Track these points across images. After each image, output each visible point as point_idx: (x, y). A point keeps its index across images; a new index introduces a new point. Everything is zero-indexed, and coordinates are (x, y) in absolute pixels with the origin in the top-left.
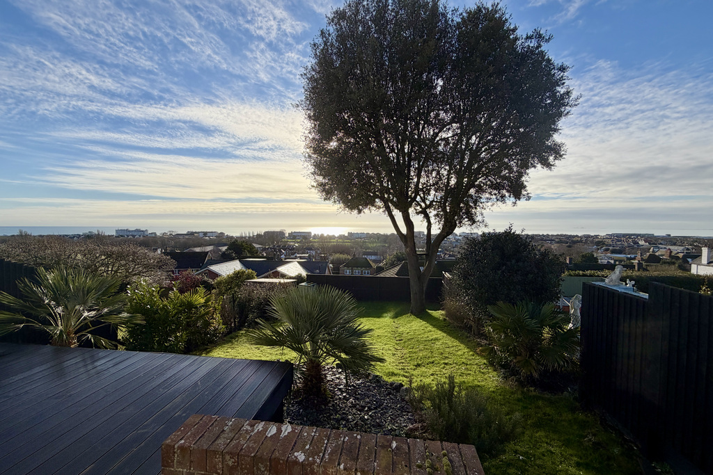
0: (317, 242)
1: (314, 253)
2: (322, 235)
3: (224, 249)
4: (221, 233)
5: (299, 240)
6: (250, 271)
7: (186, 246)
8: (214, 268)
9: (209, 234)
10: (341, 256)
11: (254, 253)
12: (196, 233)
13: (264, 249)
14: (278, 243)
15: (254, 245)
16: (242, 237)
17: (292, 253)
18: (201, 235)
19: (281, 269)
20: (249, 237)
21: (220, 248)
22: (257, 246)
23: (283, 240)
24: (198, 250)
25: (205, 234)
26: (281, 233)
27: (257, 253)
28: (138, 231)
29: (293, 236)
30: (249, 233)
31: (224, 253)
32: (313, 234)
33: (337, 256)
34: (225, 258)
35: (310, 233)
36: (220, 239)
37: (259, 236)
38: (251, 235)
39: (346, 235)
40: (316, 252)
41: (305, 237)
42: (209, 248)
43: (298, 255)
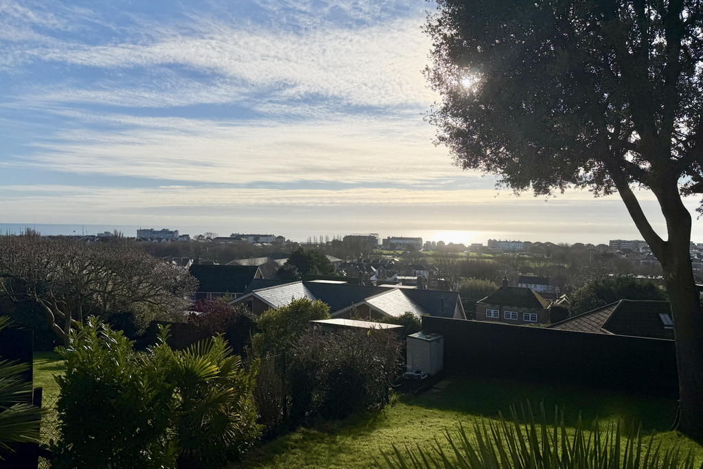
0: (433, 256)
1: (426, 274)
2: (441, 243)
3: (282, 262)
4: (280, 237)
5: (400, 252)
6: (319, 302)
7: (229, 255)
8: (265, 294)
9: (261, 239)
10: (479, 282)
11: (328, 272)
12: (243, 236)
13: (343, 265)
14: (365, 255)
15: (329, 257)
16: (309, 244)
17: (387, 275)
18: (251, 240)
19: (376, 301)
20: (322, 245)
21: (277, 261)
22: (332, 259)
23: (375, 251)
24: (244, 263)
25: (257, 237)
26: (372, 239)
27: (332, 270)
28: (165, 231)
29: (391, 243)
30: (321, 238)
31: (282, 269)
32: (424, 242)
33: (471, 281)
34: (284, 277)
35: (420, 239)
36: (277, 246)
37: (336, 242)
38: (324, 242)
40: (431, 273)
41: (411, 245)
42: (261, 261)
43: (399, 278)
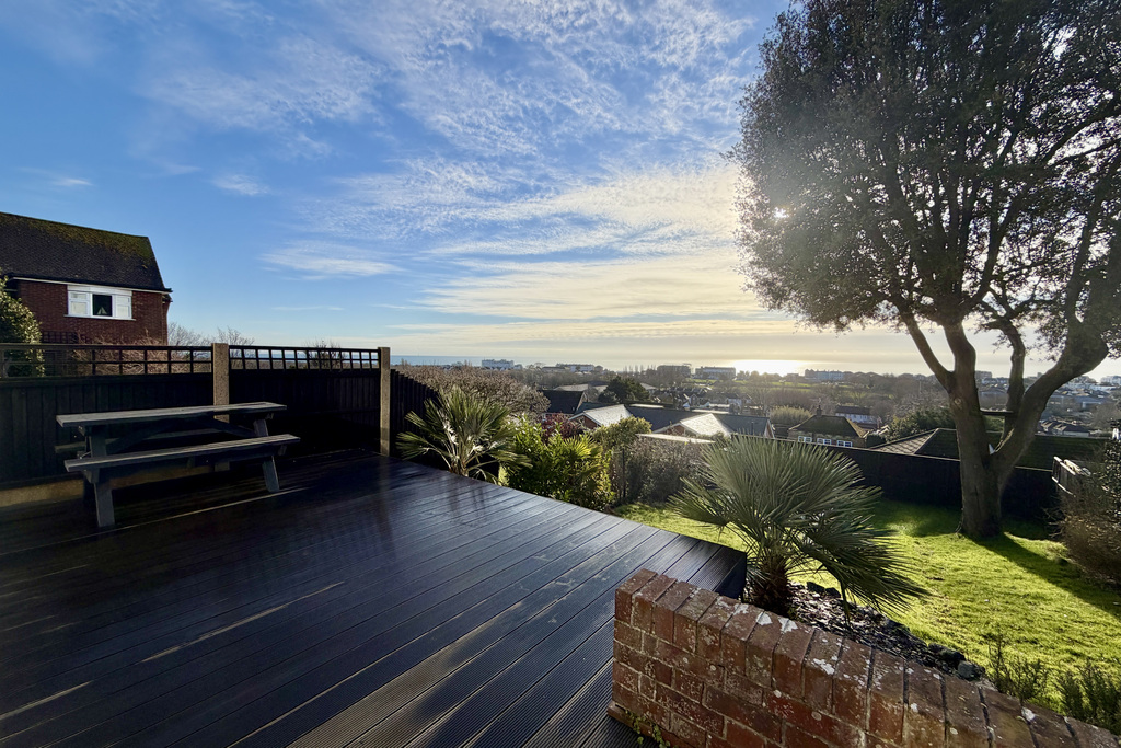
0: (746, 385)
1: (739, 403)
2: (755, 374)
3: (602, 389)
4: (599, 367)
5: (713, 381)
6: (643, 421)
7: (555, 383)
8: (593, 414)
9: (582, 369)
10: (792, 411)
11: (644, 397)
12: (566, 365)
13: (657, 393)
14: (679, 383)
15: (642, 385)
16: (625, 373)
17: (702, 400)
18: (573, 369)
19: (688, 423)
20: (637, 374)
21: (597, 388)
22: (647, 387)
23: (688, 379)
24: (568, 388)
25: (578, 367)
26: (685, 370)
27: (647, 397)
28: (503, 362)
29: (704, 373)
30: (637, 368)
31: (602, 395)
32: (737, 372)
33: (784, 410)
34: (604, 402)
35: (733, 369)
36: (596, 376)
37: (650, 372)
38: (639, 371)
39: (802, 374)
40: (744, 402)
41: (725, 375)
42: (582, 388)
43: (712, 405)
